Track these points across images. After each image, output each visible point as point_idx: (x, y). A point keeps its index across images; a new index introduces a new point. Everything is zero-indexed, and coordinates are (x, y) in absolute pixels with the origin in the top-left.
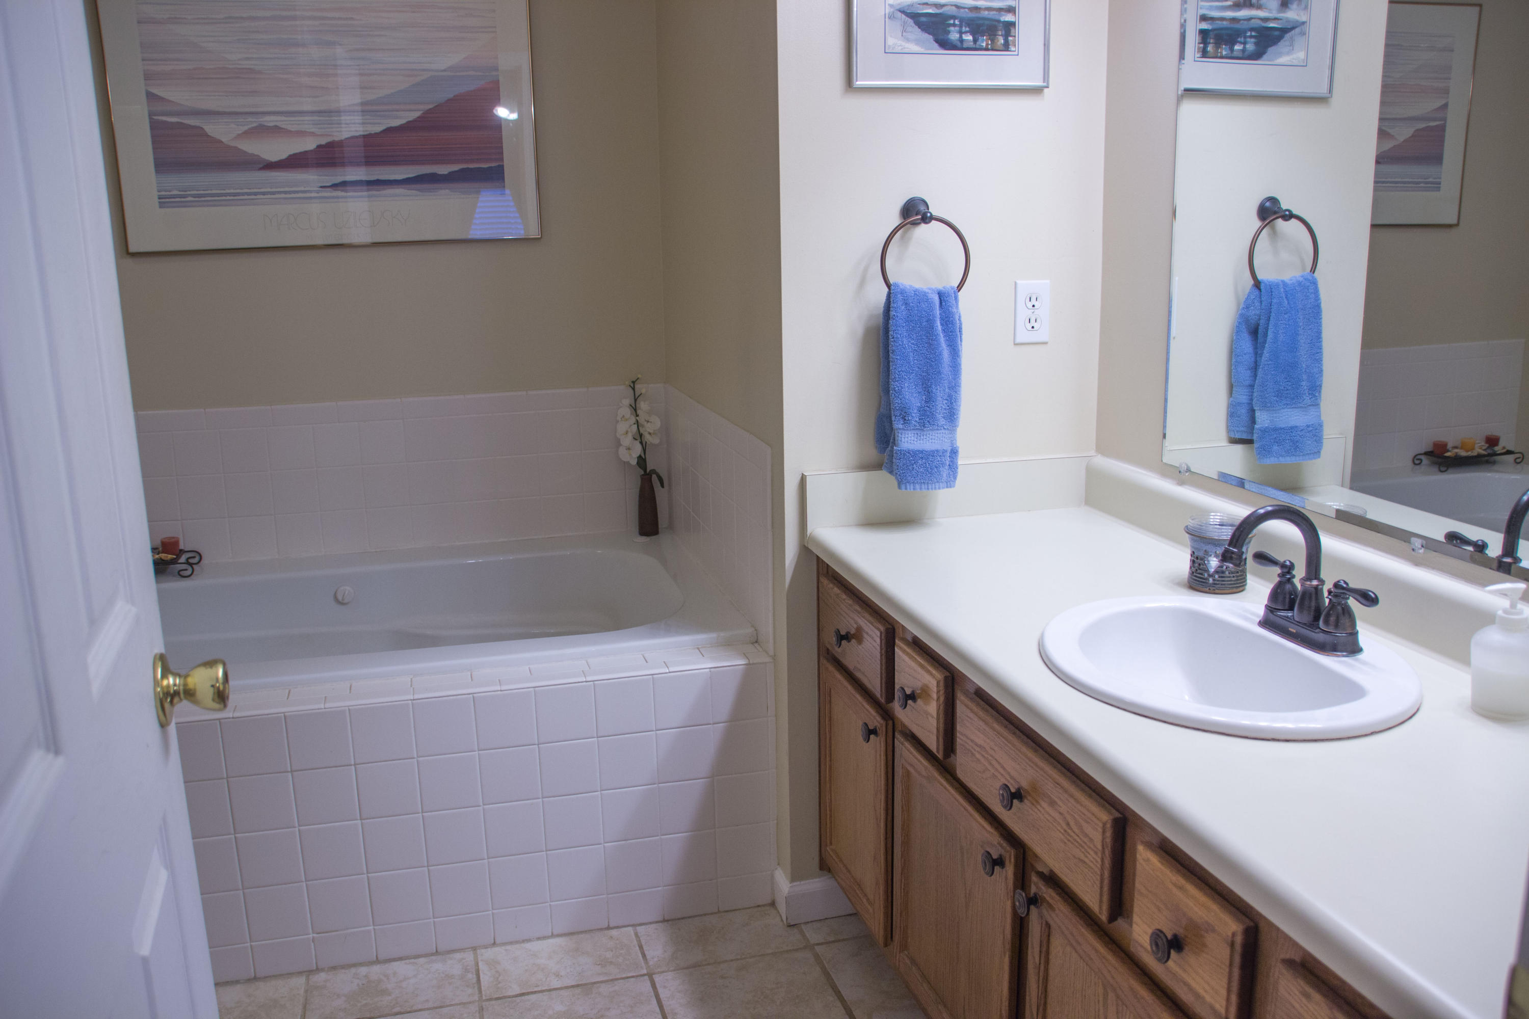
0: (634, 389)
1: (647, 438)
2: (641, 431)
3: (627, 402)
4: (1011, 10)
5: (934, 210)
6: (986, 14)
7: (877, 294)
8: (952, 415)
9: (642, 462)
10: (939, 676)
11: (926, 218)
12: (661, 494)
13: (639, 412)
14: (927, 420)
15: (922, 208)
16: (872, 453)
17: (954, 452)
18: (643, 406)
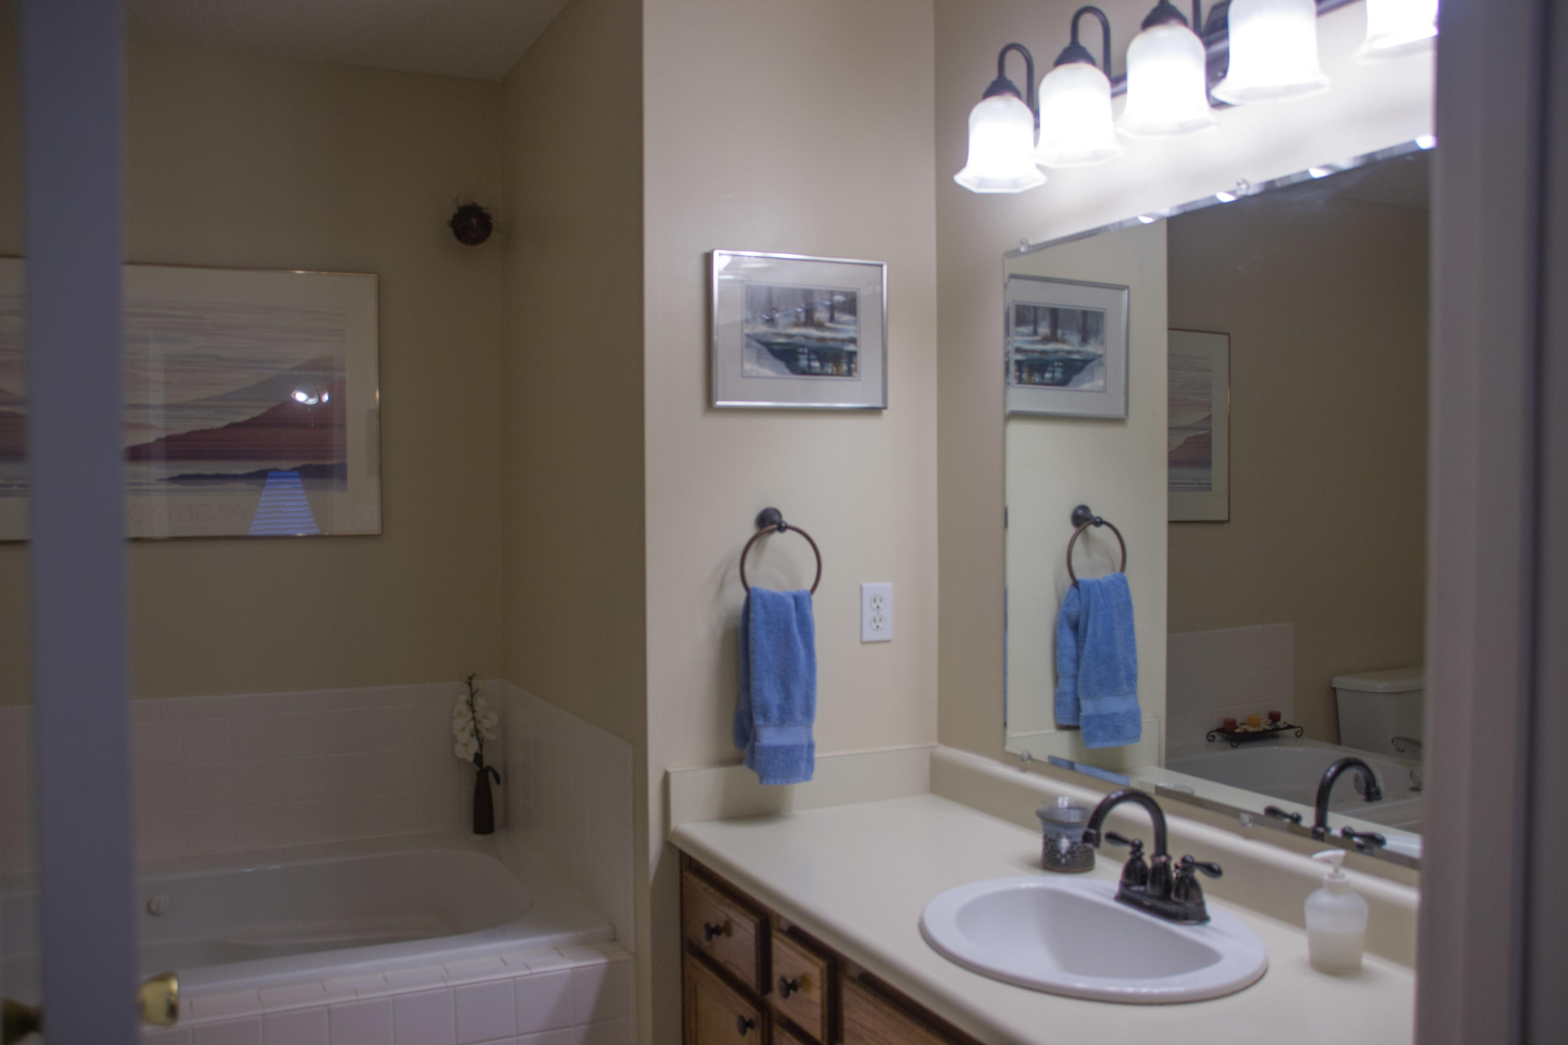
0: (470, 684)
1: (484, 733)
2: (479, 727)
3: (464, 697)
4: (853, 341)
5: (787, 519)
6: (831, 344)
7: (737, 597)
8: (808, 712)
9: (478, 758)
10: (821, 963)
11: (782, 528)
12: (497, 791)
13: (476, 708)
14: (785, 717)
15: (776, 518)
16: (731, 749)
17: (811, 746)
18: (480, 702)
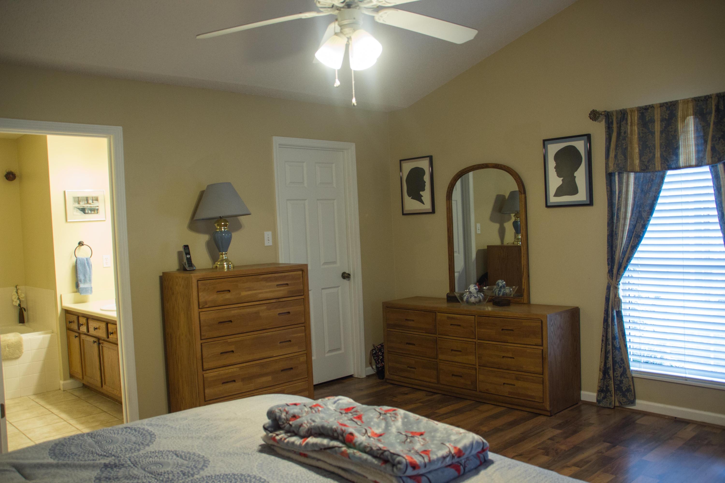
0: (16, 288)
1: (21, 299)
2: (19, 297)
3: (15, 290)
4: (98, 206)
5: (85, 244)
6: (93, 207)
7: (74, 259)
8: (90, 280)
9: (20, 305)
10: (86, 319)
11: (83, 245)
12: (25, 313)
13: (18, 293)
14: (85, 281)
15: (82, 243)
16: (75, 289)
17: (91, 288)
18: (19, 292)
